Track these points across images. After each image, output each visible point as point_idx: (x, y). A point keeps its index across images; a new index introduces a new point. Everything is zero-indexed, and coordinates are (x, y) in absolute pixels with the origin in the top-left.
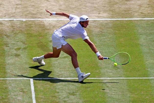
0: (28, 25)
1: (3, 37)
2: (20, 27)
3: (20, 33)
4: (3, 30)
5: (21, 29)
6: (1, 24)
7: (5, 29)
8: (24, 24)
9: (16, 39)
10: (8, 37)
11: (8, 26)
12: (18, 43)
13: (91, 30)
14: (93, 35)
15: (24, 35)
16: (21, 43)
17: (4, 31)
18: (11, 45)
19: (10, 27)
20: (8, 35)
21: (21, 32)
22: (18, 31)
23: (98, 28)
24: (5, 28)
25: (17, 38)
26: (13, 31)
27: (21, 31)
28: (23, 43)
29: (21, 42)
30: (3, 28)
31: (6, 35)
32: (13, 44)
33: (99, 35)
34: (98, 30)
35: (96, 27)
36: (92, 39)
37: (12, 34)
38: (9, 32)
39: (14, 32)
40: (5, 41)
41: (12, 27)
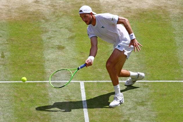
0: (76, 4)
1: (40, 22)
2: (64, 7)
3: (64, 16)
4: (39, 11)
5: (65, 9)
6: (37, 3)
7: (43, 10)
8: (70, 3)
9: (59, 25)
10: (47, 21)
11: (47, 5)
12: (62, 29)
13: (167, 12)
14: (170, 18)
15: (70, 18)
16: (67, 30)
17: (42, 12)
18: (52, 32)
19: (49, 7)
20: (47, 18)
21: (66, 14)
22: (62, 13)
23: (178, 8)
24: (42, 8)
25: (61, 23)
26: (54, 12)
27: (66, 12)
28: (68, 30)
29: (66, 28)
30: (40, 9)
31: (44, 19)
32: (54, 31)
33: (179, 18)
34: (178, 11)
35: (175, 7)
36: (169, 24)
37: (52, 17)
38: (48, 14)
39: (56, 14)
40: (43, 26)
41: (53, 7)
